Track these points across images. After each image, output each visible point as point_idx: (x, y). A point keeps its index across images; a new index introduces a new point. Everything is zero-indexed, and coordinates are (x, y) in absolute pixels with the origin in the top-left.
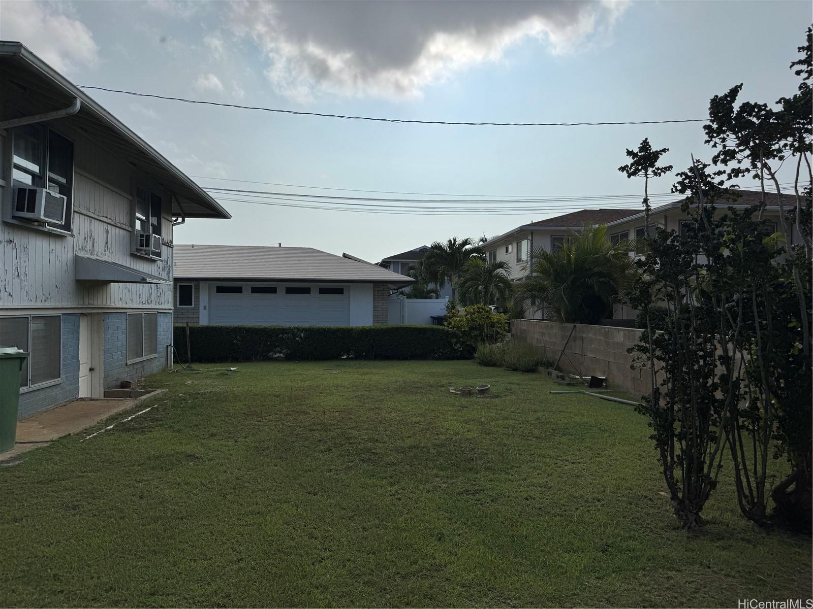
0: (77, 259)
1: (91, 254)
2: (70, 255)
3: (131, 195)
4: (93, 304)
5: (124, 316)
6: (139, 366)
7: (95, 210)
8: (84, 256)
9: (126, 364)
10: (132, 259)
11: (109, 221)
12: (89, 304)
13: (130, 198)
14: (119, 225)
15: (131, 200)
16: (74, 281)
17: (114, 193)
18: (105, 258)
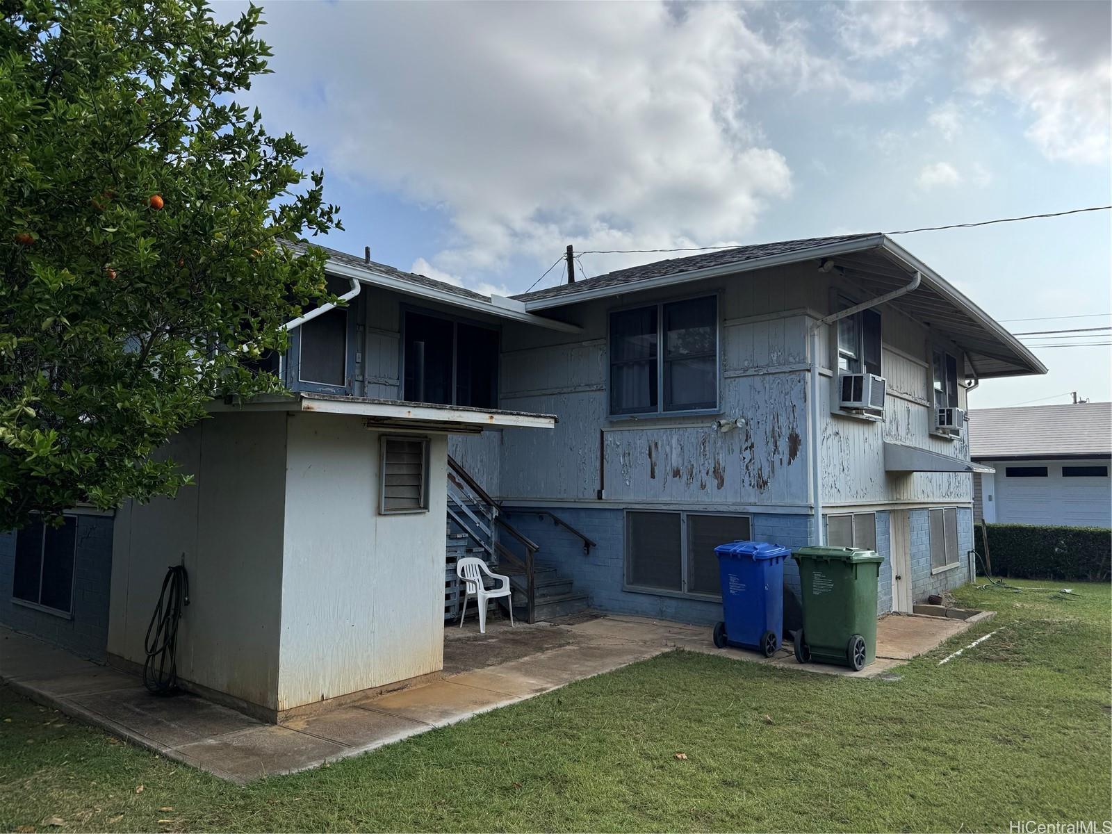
0: (886, 446)
1: (896, 440)
2: (880, 442)
3: (926, 362)
4: (900, 499)
5: (926, 512)
6: (943, 577)
7: (897, 387)
8: (890, 442)
9: (931, 574)
10: (931, 441)
11: (910, 398)
12: (897, 499)
13: (927, 365)
14: (919, 401)
15: (927, 368)
16: (884, 472)
17: (912, 363)
18: (908, 443)
